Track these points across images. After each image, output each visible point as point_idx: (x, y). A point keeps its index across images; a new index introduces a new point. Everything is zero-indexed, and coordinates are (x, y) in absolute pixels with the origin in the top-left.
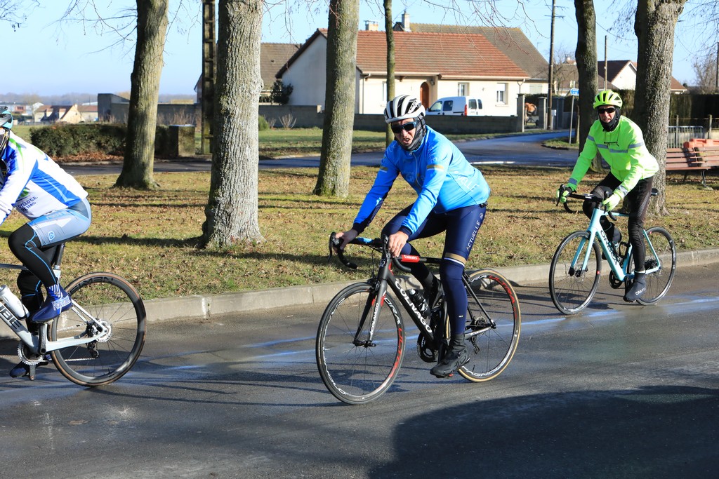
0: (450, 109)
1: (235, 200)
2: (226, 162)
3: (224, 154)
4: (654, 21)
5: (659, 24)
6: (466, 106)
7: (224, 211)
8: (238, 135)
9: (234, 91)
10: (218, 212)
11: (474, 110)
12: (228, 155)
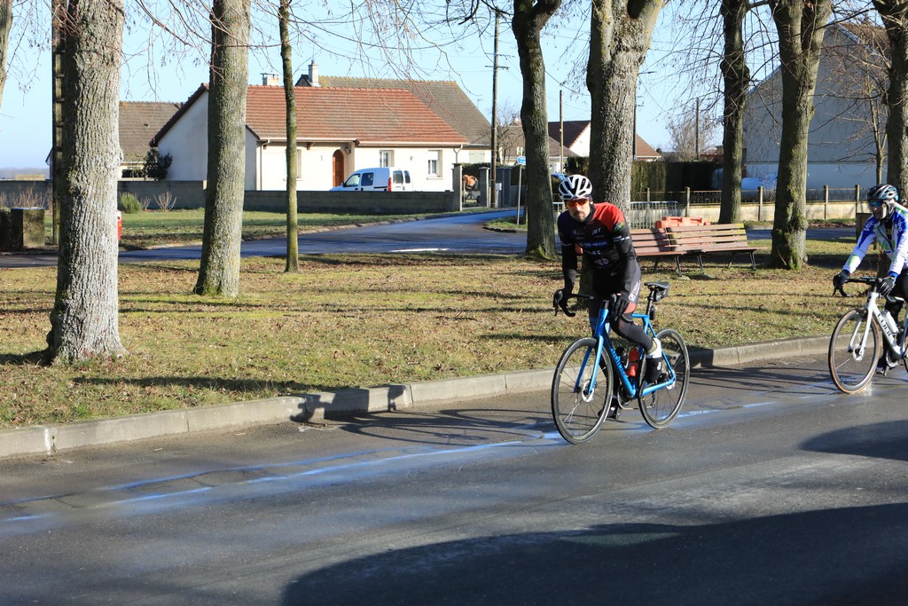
0: (371, 183)
1: (88, 303)
2: (77, 255)
3: (74, 244)
4: (610, 74)
5: (615, 77)
6: (390, 179)
7: (74, 317)
8: (91, 220)
9: (85, 164)
10: (67, 319)
11: (400, 185)
12: (79, 245)
